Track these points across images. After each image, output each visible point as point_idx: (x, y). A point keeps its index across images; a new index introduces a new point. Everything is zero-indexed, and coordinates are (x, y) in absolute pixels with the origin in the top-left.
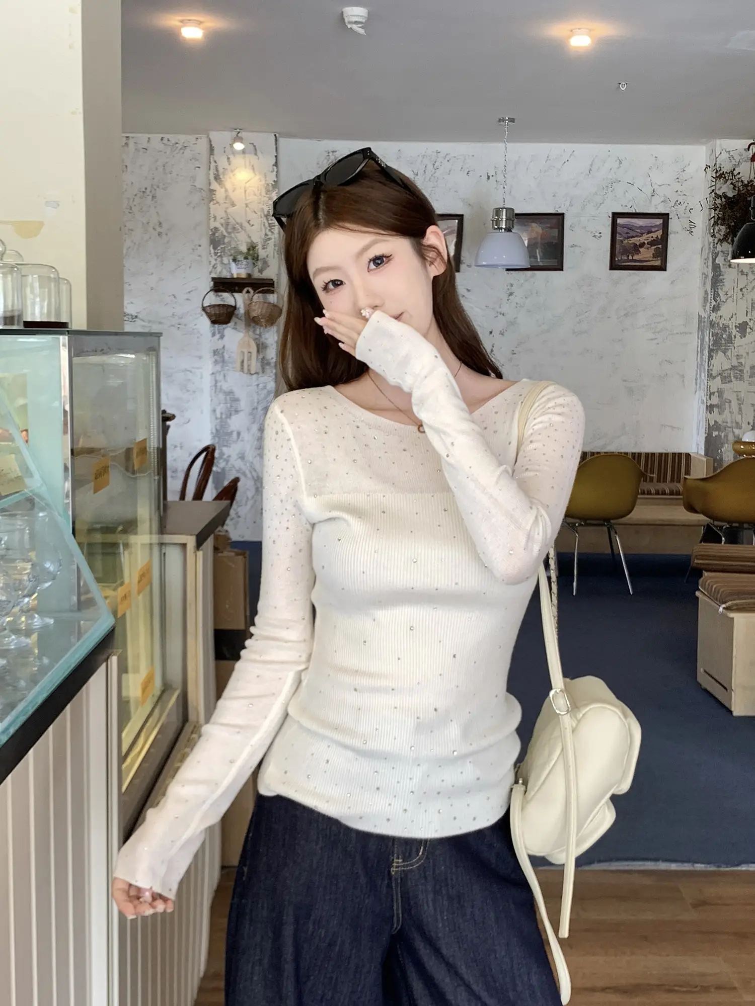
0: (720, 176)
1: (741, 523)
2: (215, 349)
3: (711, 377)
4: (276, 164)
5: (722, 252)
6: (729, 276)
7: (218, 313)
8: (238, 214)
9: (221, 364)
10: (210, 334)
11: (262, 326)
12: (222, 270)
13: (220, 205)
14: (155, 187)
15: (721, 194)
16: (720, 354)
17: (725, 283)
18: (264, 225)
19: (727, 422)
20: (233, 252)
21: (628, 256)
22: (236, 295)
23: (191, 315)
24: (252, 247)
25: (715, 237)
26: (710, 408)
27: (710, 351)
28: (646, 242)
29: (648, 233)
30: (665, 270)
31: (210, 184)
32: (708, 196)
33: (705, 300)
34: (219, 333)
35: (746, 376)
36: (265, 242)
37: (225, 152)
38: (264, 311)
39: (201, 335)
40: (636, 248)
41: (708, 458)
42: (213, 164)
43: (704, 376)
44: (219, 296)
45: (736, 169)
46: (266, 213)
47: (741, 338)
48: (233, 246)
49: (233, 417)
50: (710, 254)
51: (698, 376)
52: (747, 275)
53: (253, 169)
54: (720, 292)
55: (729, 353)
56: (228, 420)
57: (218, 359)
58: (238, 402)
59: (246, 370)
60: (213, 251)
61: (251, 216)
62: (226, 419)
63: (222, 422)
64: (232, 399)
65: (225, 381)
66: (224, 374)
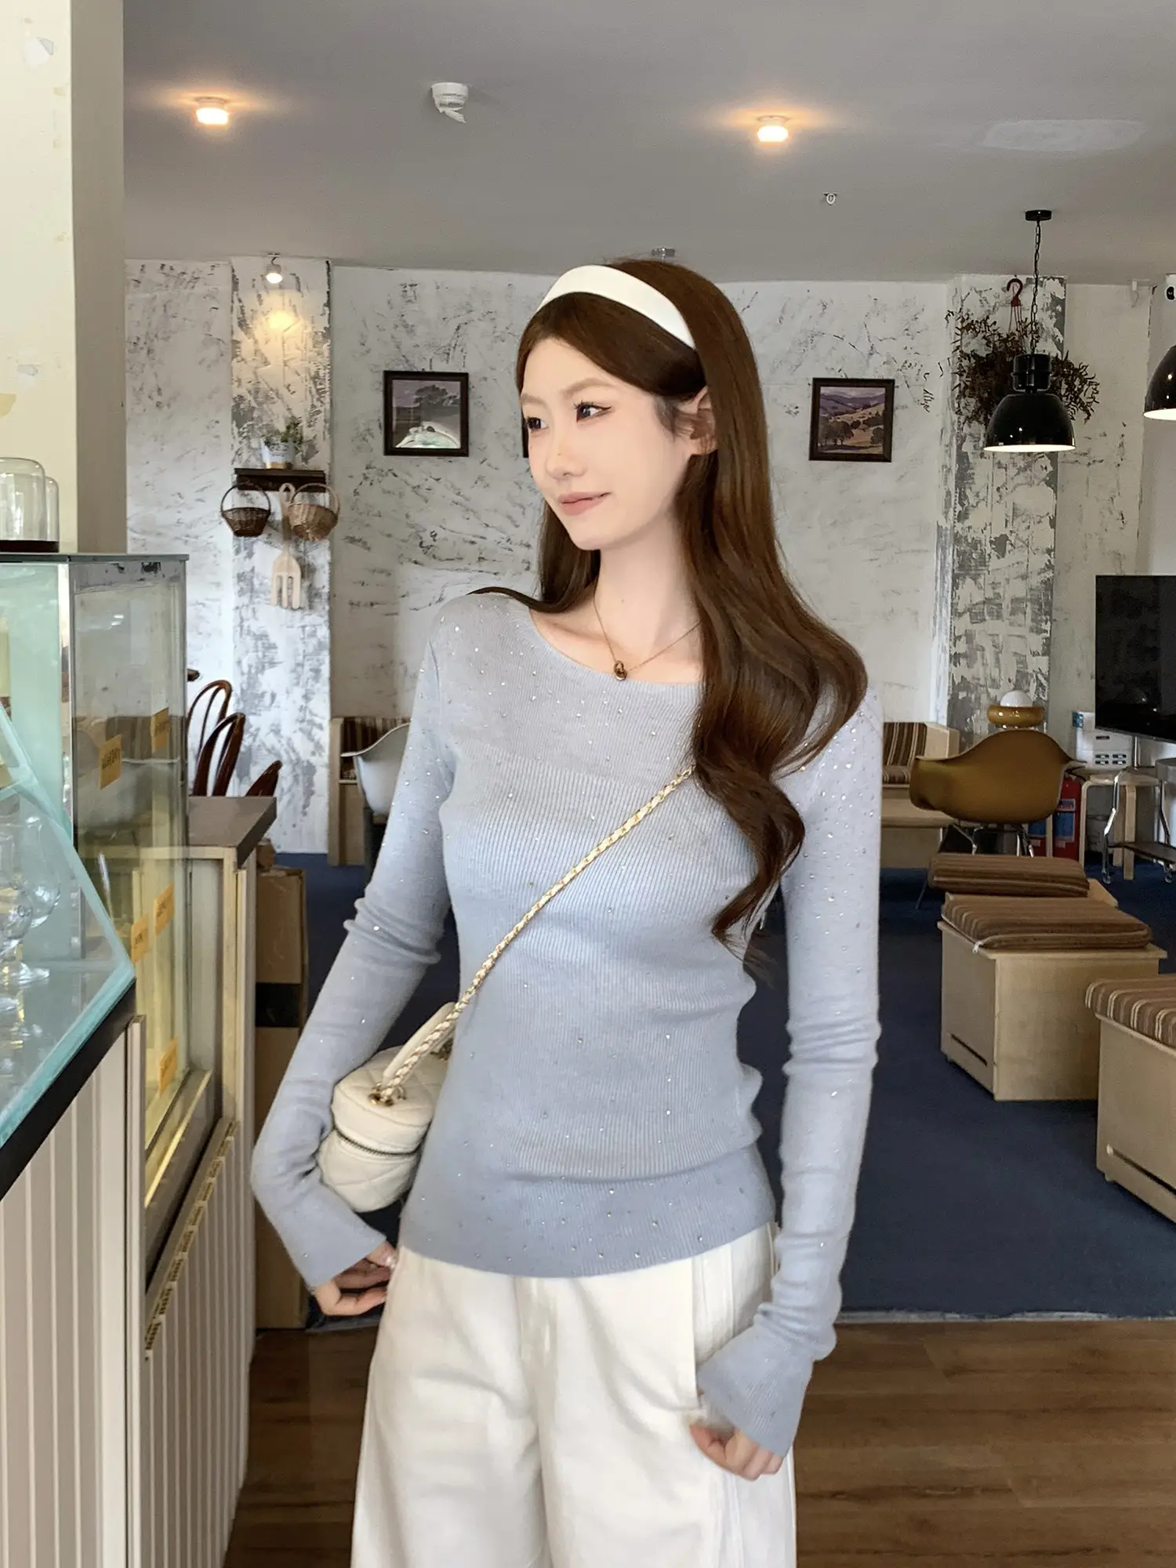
0: (968, 327)
1: (1001, 824)
2: (241, 571)
3: (956, 613)
4: (328, 304)
5: (971, 435)
6: (982, 471)
7: (244, 519)
8: (272, 375)
9: (249, 594)
10: (232, 551)
11: (308, 539)
12: (249, 457)
13: (246, 363)
14: (152, 336)
15: (969, 352)
16: (969, 580)
17: (976, 481)
18: (310, 392)
19: (979, 679)
20: (265, 431)
21: (836, 441)
22: (270, 494)
23: (205, 523)
24: (293, 424)
25: (961, 414)
26: (955, 659)
27: (955, 578)
28: (861, 420)
29: (864, 408)
30: (889, 460)
31: (232, 333)
32: (950, 355)
33: (947, 504)
34: (246, 549)
35: (1005, 612)
36: (311, 416)
37: (253, 286)
38: (311, 517)
39: (219, 552)
40: (847, 430)
41: (954, 730)
42: (237, 304)
43: (946, 612)
44: (245, 495)
45: (990, 317)
46: (313, 374)
47: (999, 558)
48: (265, 423)
49: (268, 672)
50: (954, 438)
51: (938, 613)
52: (1006, 469)
53: (295, 311)
54: (968, 492)
55: (981, 580)
56: (259, 676)
57: (245, 587)
58: (273, 651)
59: (285, 603)
60: (236, 430)
61: (291, 378)
62: (257, 675)
63: (251, 679)
64: (266, 645)
65: (255, 620)
66: (253, 609)
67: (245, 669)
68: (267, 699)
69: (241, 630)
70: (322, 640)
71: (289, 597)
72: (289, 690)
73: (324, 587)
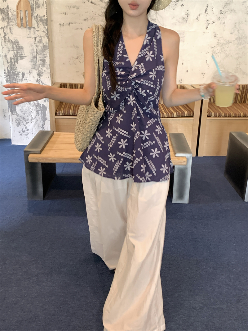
9: (7, 20)
49: (19, 62)
56: (16, 64)
57: (5, 17)
58: (22, 50)
62: (14, 63)
63: (12, 65)
64: (18, 47)
65: (12, 34)
66: (10, 28)
67: (9, 61)
68: (21, 74)
69: (5, 39)
70: (45, 44)
72: (31, 72)
73: (44, 16)
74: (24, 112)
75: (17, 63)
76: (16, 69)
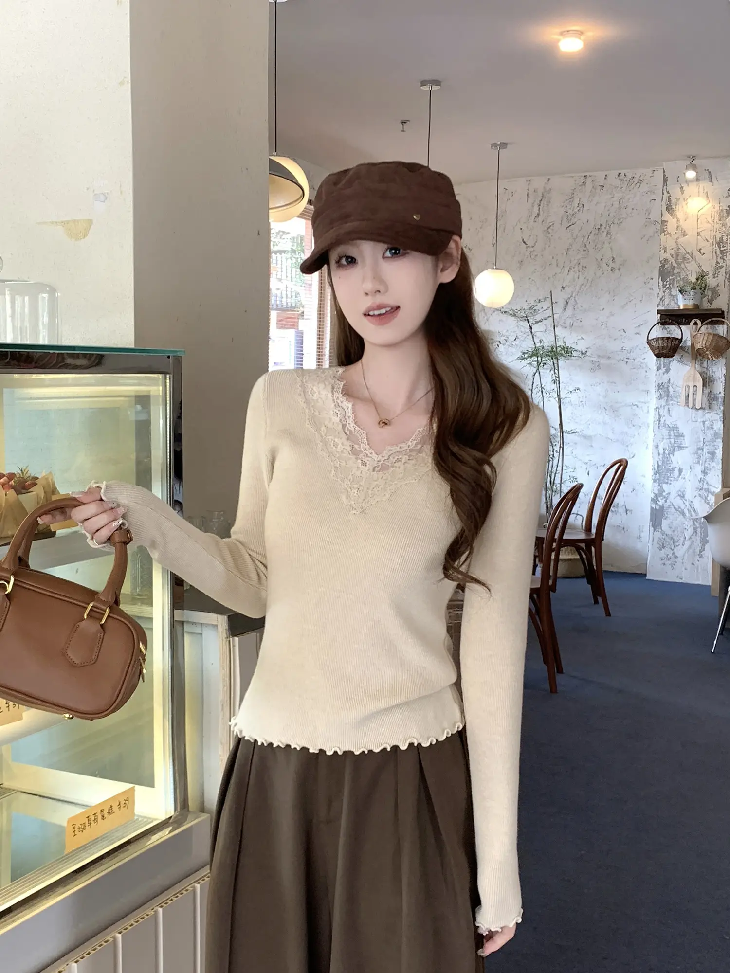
2: (661, 383)
7: (663, 345)
8: (689, 242)
9: (666, 398)
10: (655, 368)
11: (708, 358)
12: (669, 302)
13: (670, 236)
14: (610, 223)
18: (716, 253)
20: (682, 283)
22: (683, 327)
31: (662, 216)
34: (664, 367)
36: (715, 270)
37: (678, 181)
38: (710, 342)
39: (648, 368)
42: (666, 195)
44: (666, 329)
46: (718, 240)
48: (682, 277)
49: (677, 453)
53: (707, 196)
56: (671, 456)
57: (663, 393)
58: (682, 438)
59: (691, 405)
60: (661, 283)
61: (702, 244)
62: (669, 455)
63: (665, 458)
64: (676, 434)
65: (670, 416)
66: (669, 408)
67: (661, 452)
68: (676, 472)
69: (659, 424)
70: (717, 431)
71: (694, 400)
72: (692, 467)
73: (720, 393)
74: (673, 529)
75: (673, 455)
76: (670, 463)
